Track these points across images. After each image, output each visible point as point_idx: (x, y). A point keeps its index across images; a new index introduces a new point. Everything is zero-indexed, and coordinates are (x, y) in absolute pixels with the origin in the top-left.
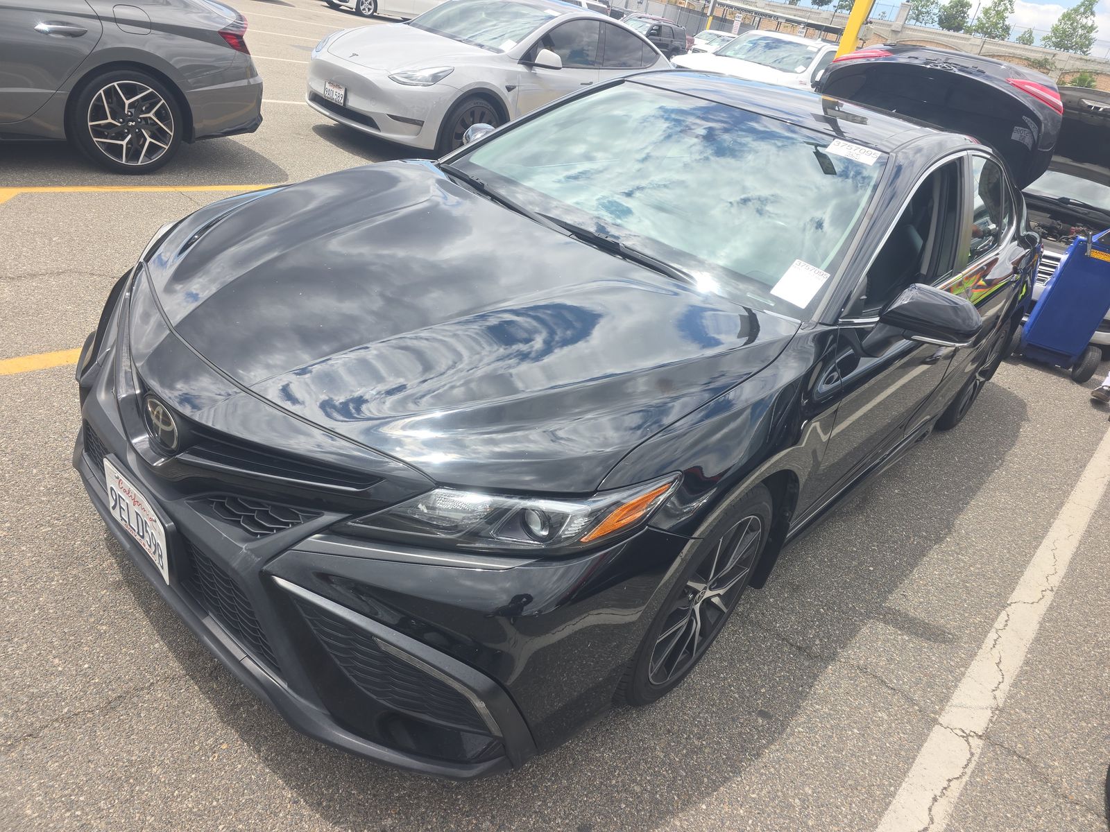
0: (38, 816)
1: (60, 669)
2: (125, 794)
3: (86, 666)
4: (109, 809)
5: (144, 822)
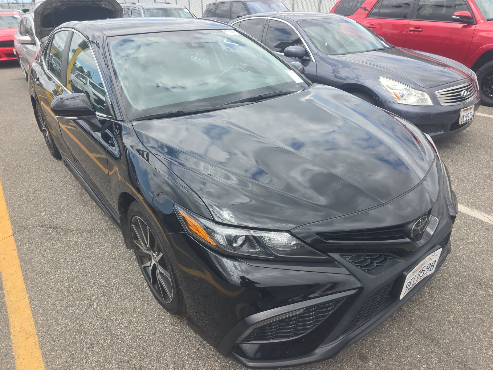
0: (490, 349)
1: (425, 366)
2: (466, 325)
3: (418, 356)
4: (474, 328)
5: (471, 317)
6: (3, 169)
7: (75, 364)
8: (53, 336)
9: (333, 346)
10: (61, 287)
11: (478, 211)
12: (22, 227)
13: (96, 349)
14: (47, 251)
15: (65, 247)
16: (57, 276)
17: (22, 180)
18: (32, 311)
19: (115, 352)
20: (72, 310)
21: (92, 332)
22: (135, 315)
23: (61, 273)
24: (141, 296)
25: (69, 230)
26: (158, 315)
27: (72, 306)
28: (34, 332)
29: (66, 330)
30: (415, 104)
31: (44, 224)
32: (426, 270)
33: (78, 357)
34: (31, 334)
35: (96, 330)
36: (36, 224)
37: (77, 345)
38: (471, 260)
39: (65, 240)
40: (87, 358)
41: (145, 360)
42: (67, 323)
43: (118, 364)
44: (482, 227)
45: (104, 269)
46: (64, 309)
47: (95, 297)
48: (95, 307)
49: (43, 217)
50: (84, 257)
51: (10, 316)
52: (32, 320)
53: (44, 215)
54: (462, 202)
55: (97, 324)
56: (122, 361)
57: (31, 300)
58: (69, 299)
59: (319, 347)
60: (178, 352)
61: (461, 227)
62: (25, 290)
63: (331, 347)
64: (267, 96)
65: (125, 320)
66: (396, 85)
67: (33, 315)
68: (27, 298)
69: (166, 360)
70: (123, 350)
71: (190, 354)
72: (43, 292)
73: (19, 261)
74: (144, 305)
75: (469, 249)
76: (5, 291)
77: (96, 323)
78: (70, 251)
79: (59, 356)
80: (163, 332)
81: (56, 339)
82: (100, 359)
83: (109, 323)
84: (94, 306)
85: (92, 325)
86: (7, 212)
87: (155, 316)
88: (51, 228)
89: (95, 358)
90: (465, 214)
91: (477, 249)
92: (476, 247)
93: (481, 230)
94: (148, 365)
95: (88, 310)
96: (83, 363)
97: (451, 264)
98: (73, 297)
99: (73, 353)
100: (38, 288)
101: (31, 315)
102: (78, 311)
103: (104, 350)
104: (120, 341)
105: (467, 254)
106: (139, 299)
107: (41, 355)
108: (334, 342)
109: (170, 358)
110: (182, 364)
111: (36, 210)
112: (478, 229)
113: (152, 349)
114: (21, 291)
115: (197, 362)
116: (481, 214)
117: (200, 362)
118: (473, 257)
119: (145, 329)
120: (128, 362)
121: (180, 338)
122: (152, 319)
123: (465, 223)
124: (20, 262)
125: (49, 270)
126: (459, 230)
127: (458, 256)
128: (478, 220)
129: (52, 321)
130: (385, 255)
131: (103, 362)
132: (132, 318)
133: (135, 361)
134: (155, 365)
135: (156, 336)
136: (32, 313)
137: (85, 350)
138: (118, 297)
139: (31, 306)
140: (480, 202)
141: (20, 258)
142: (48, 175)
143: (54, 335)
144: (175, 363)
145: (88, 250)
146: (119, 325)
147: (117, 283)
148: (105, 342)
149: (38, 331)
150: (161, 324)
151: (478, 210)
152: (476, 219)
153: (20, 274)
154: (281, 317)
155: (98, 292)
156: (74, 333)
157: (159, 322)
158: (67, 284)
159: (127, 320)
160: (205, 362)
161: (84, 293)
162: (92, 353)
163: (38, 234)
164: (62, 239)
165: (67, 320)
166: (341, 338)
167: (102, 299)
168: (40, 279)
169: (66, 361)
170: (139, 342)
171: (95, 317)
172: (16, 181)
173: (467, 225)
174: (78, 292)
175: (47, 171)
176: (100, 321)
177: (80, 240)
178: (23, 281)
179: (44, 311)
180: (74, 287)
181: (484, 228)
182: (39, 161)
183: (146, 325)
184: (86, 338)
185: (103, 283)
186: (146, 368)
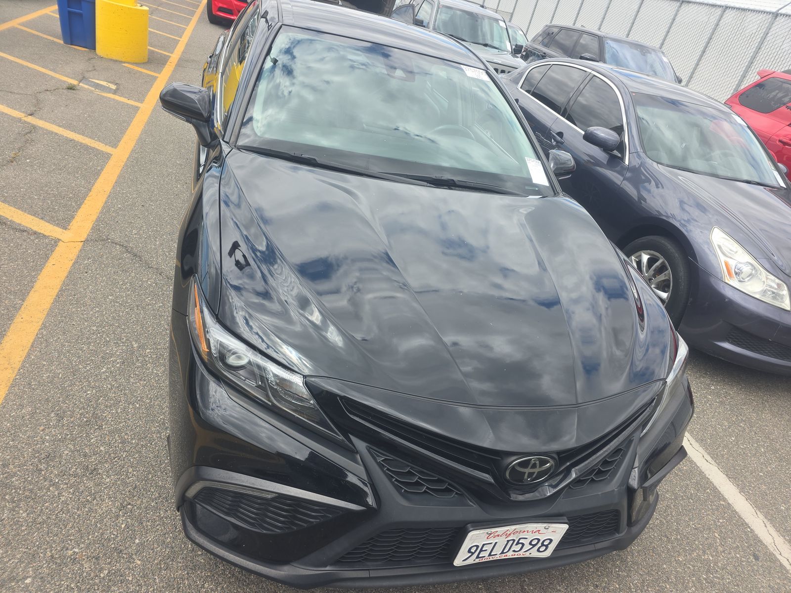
6: (134, 158)
7: (29, 426)
8: (32, 381)
9: (312, 573)
10: (85, 328)
11: (766, 521)
12: (100, 237)
13: (65, 421)
14: (104, 278)
15: (126, 283)
16: (91, 313)
17: (145, 180)
18: (34, 341)
19: (82, 436)
20: (75, 362)
21: (75, 399)
22: (138, 406)
23: (98, 311)
24: (162, 386)
25: (148, 264)
26: (164, 419)
27: (79, 357)
28: (18, 365)
29: (51, 382)
30: (757, 296)
31: (126, 244)
32: (527, 547)
33: (39, 419)
34: (13, 366)
35: (81, 399)
36: (117, 240)
37: (48, 404)
38: (680, 586)
39: (133, 274)
40: (47, 426)
41: (105, 465)
42: (59, 374)
43: (73, 452)
44: (748, 547)
45: (149, 331)
46: (69, 356)
47: (111, 359)
48: (102, 371)
49: (132, 235)
50: (137, 306)
51: (9, 334)
52: (26, 351)
53: (135, 234)
54: (748, 492)
55: (89, 392)
56: (80, 451)
57: (44, 326)
58: (83, 347)
59: (292, 564)
60: (150, 477)
61: (710, 529)
62: (46, 313)
63: (307, 573)
64: (464, 184)
65: (122, 405)
66: (735, 251)
67: (32, 346)
68: (40, 323)
69: (129, 478)
70: (92, 438)
71: (161, 487)
72: (62, 324)
73: (66, 275)
74: (158, 399)
75: (692, 568)
76: (25, 304)
77: (88, 390)
78: (129, 291)
79: (22, 406)
80: (153, 443)
81: (33, 386)
82: (58, 435)
83: (101, 399)
84: (102, 369)
85: (81, 391)
86: (98, 211)
87: (159, 419)
88: (130, 253)
89: (55, 431)
90: (736, 513)
91: (707, 574)
92: (708, 571)
93: (744, 551)
94: (103, 472)
95: (93, 371)
96: (38, 429)
97: (640, 574)
98: (89, 347)
99: (37, 411)
100: (61, 317)
101: (30, 344)
102: (81, 367)
103: (72, 427)
104: (96, 427)
105: (681, 573)
106: (158, 389)
107: (4, 396)
108: (315, 569)
109: (134, 478)
110: (143, 494)
111: (131, 223)
112: (738, 547)
113: (124, 456)
114: (42, 311)
115: (162, 501)
116: (766, 526)
117: (166, 504)
118: (688, 583)
119: (135, 428)
120: (85, 456)
121: (166, 461)
122: (152, 421)
123: (723, 526)
124: (67, 277)
125: (89, 302)
126: (701, 532)
127: (664, 569)
128: (751, 533)
129: (45, 363)
130: (449, 484)
131: (60, 440)
132: (131, 406)
133: (94, 459)
134: (112, 477)
135: (142, 443)
136: (32, 343)
137: (52, 415)
138: (137, 373)
139: (37, 334)
140: (783, 508)
141: (70, 272)
142: (179, 186)
143: (35, 379)
144: (135, 487)
145: (149, 299)
146: (110, 407)
147: (150, 356)
148: (79, 419)
149: (23, 367)
150: (159, 432)
151: (766, 518)
152: (749, 530)
153: (55, 291)
154: (245, 489)
155: (119, 355)
156: (56, 389)
157: (158, 428)
158: (95, 328)
159: (125, 406)
160: (171, 507)
161: (104, 349)
162: (56, 422)
163: (110, 253)
164: (132, 271)
165: (61, 370)
166: (328, 568)
167: (117, 365)
168: (71, 307)
169: (23, 417)
170: (116, 440)
171: (93, 384)
172: (137, 178)
173: (723, 530)
174: (98, 344)
175: (181, 181)
176: (94, 391)
177: (149, 283)
178: (52, 302)
179: (46, 346)
180: (99, 335)
181: (751, 550)
182: (182, 165)
183: (140, 424)
184: (64, 402)
185: (134, 347)
186: (100, 474)
